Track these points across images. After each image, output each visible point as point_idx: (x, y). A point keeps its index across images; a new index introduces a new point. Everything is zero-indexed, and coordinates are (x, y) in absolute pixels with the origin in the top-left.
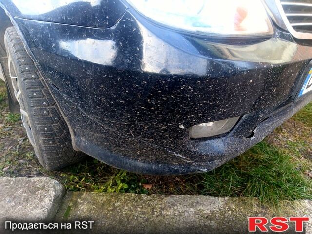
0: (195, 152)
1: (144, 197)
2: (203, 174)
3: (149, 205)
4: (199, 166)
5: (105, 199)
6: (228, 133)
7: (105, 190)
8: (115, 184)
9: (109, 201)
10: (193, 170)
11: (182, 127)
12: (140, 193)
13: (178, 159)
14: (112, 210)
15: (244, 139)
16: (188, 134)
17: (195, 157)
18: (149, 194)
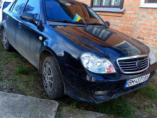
0: (95, 98)
1: (81, 110)
2: (97, 104)
3: (82, 112)
4: (96, 101)
5: (70, 109)
6: (105, 95)
7: (70, 107)
8: (72, 106)
9: (71, 110)
10: (95, 103)
11: (93, 92)
12: (80, 109)
13: (91, 99)
14: (72, 112)
15: (109, 97)
16: (94, 93)
17: (96, 99)
18: (82, 110)
